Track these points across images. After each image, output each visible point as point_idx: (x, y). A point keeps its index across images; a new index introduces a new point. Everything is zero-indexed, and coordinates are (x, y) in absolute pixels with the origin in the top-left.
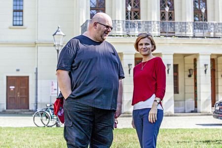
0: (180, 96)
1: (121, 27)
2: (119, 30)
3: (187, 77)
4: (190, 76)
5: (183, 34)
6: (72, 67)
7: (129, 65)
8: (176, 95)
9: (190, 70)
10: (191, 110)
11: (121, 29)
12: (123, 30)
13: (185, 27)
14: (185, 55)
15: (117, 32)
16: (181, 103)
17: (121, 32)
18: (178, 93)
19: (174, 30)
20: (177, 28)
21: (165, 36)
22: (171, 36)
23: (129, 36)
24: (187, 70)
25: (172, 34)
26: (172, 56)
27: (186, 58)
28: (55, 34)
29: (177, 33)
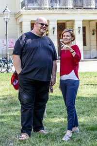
0: (87, 47)
1: (47, 3)
2: (46, 5)
3: (91, 35)
4: (93, 34)
5: (89, 7)
6: (22, 53)
7: (53, 28)
8: (85, 47)
9: (93, 30)
10: (94, 56)
11: (48, 4)
12: (49, 5)
13: (90, 2)
14: (90, 21)
15: (45, 6)
16: (88, 52)
17: (48, 7)
18: (86, 45)
19: (83, 4)
20: (84, 3)
21: (77, 9)
22: (81, 9)
23: (53, 9)
24: (91, 30)
25: (81, 7)
26: (81, 22)
27: (91, 22)
28: (4, 11)
29: (84, 6)
